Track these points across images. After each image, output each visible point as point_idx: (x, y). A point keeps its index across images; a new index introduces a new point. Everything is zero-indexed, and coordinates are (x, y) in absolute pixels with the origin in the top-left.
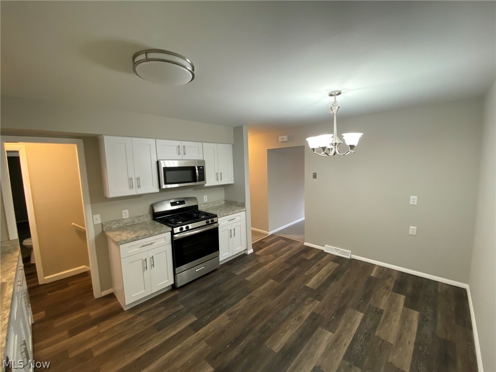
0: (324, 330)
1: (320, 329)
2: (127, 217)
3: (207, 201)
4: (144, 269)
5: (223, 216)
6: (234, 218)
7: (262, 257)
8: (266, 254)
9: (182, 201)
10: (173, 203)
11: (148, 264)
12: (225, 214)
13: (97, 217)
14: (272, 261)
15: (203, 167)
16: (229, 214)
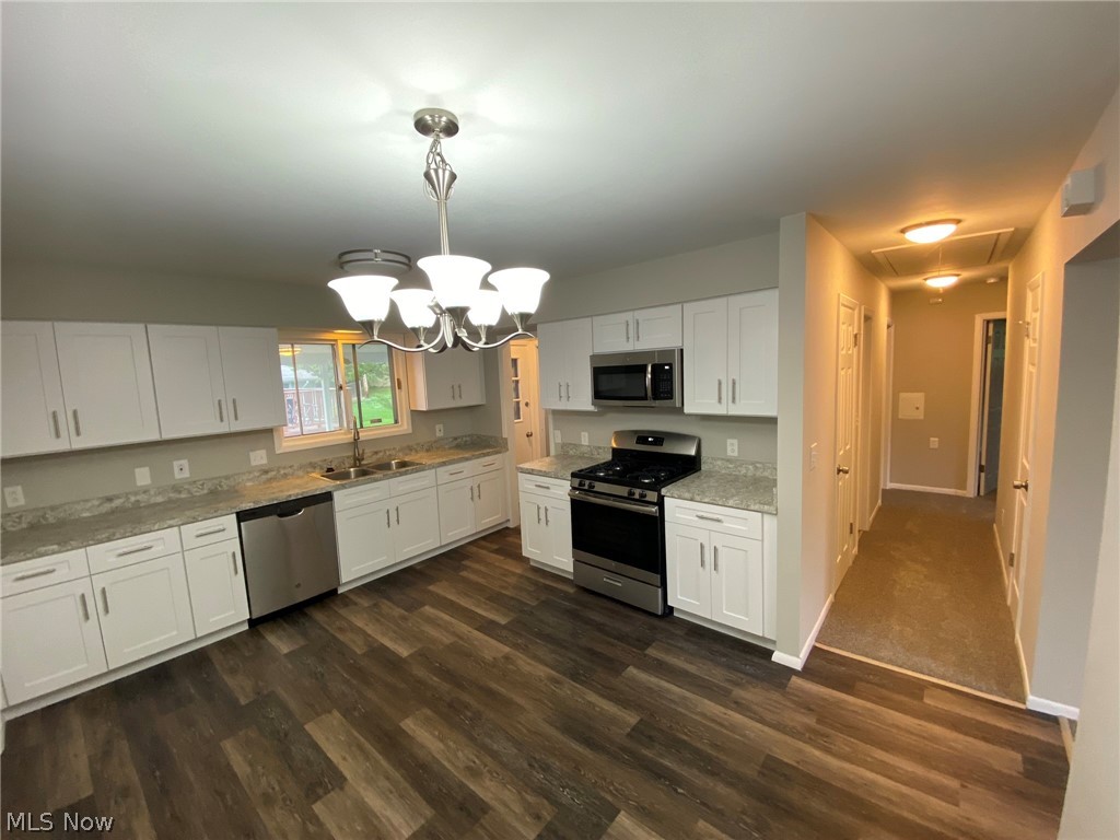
2: (587, 444)
3: (736, 454)
4: (539, 520)
5: (680, 498)
6: (720, 517)
7: (776, 696)
8: (807, 705)
9: (660, 438)
10: (642, 438)
11: (543, 517)
12: (687, 495)
13: (558, 433)
14: (762, 721)
15: (670, 365)
16: (698, 498)
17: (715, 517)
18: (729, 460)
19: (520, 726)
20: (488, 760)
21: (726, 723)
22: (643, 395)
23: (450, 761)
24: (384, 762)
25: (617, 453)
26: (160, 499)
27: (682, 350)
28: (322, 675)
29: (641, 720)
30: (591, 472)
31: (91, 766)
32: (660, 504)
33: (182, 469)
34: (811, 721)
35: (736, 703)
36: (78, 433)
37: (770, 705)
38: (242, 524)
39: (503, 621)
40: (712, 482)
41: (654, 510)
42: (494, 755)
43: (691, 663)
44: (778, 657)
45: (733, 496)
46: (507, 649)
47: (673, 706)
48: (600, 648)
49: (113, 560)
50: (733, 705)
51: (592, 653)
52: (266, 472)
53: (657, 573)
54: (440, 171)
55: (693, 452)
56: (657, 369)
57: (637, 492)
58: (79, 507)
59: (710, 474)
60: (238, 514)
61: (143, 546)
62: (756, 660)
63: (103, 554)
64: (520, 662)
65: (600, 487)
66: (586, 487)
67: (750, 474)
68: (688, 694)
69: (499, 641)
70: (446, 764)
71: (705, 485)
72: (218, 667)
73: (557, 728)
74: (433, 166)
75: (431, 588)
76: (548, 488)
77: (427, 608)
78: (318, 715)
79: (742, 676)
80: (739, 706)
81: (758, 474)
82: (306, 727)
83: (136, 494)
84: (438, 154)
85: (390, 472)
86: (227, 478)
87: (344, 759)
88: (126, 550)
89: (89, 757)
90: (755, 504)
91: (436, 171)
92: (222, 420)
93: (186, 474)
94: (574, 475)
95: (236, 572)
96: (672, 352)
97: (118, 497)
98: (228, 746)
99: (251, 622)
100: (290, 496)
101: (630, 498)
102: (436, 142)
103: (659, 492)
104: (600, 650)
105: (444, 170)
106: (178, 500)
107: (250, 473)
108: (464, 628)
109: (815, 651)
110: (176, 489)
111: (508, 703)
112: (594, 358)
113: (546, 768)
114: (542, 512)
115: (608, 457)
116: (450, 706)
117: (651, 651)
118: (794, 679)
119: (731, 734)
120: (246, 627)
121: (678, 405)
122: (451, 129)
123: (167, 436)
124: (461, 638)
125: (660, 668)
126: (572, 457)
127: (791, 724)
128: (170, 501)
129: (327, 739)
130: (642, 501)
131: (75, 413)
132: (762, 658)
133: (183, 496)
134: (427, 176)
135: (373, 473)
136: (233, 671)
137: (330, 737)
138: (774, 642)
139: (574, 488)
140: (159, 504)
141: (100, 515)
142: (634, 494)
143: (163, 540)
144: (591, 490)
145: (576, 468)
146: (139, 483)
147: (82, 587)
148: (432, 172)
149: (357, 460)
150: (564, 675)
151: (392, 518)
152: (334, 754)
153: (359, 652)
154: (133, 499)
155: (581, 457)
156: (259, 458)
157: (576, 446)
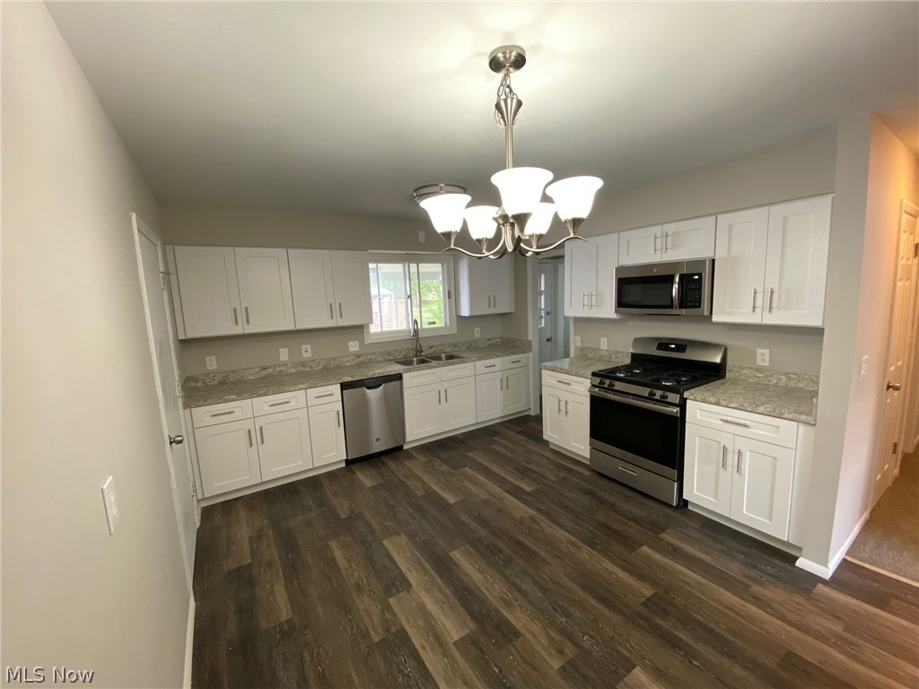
0: (467, 631)
1: (473, 625)
2: (606, 348)
3: (767, 364)
4: (560, 410)
5: (704, 401)
6: (747, 423)
7: (800, 599)
8: (834, 613)
9: (682, 346)
10: (663, 344)
11: (563, 407)
12: (712, 399)
13: (578, 338)
14: (783, 618)
15: (700, 275)
16: (724, 403)
17: (743, 422)
18: (758, 370)
19: (544, 576)
20: (519, 597)
21: (743, 613)
22: (669, 304)
23: (487, 590)
24: (438, 579)
25: (636, 358)
26: (293, 371)
27: (713, 261)
28: (394, 507)
29: (656, 594)
30: (611, 372)
31: (250, 543)
32: (682, 405)
33: (307, 351)
34: (838, 628)
35: (754, 597)
36: (248, 323)
37: (792, 606)
38: (344, 392)
39: (528, 489)
40: (739, 389)
41: (675, 410)
42: (524, 594)
43: (707, 554)
44: (801, 563)
45: (763, 404)
46: (532, 512)
47: (688, 588)
48: (616, 526)
49: (267, 409)
50: (752, 599)
51: (608, 528)
52: (358, 356)
53: (674, 468)
54: (509, 100)
55: (718, 360)
56: (685, 279)
57: (658, 394)
58: (247, 373)
59: (735, 382)
60: (341, 384)
61: (284, 401)
62: (777, 562)
63: (261, 404)
64: (543, 524)
65: (618, 386)
66: (606, 386)
67: (782, 384)
68: (703, 581)
69: (526, 505)
70: (485, 591)
71: (731, 392)
72: (327, 490)
73: (577, 584)
74: (503, 97)
75: (469, 454)
76: (569, 384)
77: (467, 468)
78: (392, 535)
79: (762, 574)
80: (758, 601)
81: (792, 384)
82: (384, 542)
83: (279, 366)
84: (508, 87)
85: (441, 362)
86: (334, 359)
87: (410, 571)
88: (275, 402)
89: (249, 538)
90: (790, 413)
91: (505, 101)
92: (332, 318)
93: (309, 355)
94: (594, 374)
95: (339, 425)
96: (701, 262)
97: (269, 367)
98: (333, 544)
99: (348, 462)
100: (374, 374)
101: (650, 398)
102: (507, 75)
103: (682, 395)
104: (615, 527)
105: (512, 99)
106: (304, 372)
107: (348, 356)
108: (497, 490)
109: (844, 564)
110: (304, 364)
111: (534, 555)
112: (619, 269)
113: (568, 615)
114: (563, 404)
115: (628, 361)
116: (487, 547)
117: (664, 536)
118: (820, 586)
119: (750, 625)
120: (344, 465)
121: (706, 313)
122: (520, 62)
123: (300, 327)
124: (494, 497)
125: (675, 553)
126: (591, 359)
127: (816, 627)
128: (299, 372)
129: (399, 554)
130: (663, 401)
131: (246, 308)
132: (785, 562)
133: (307, 369)
134: (498, 106)
135: (429, 362)
136: (336, 494)
137: (400, 552)
138: (800, 549)
139: (594, 386)
140: (293, 374)
141: (259, 378)
142: (655, 394)
143: (296, 398)
144: (610, 389)
145: (596, 368)
146: (282, 359)
147: (249, 425)
148: (502, 103)
149: (419, 351)
150: (583, 541)
151: (443, 397)
152: (403, 565)
153: (419, 494)
154: (278, 369)
155: (600, 360)
156: (354, 346)
157: (595, 350)
